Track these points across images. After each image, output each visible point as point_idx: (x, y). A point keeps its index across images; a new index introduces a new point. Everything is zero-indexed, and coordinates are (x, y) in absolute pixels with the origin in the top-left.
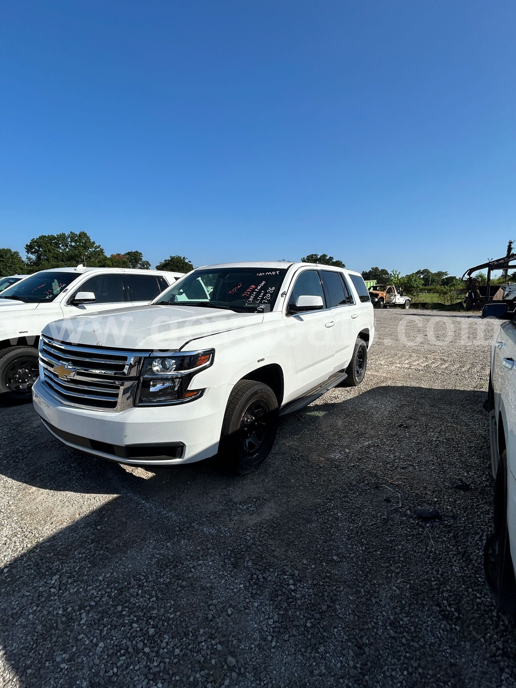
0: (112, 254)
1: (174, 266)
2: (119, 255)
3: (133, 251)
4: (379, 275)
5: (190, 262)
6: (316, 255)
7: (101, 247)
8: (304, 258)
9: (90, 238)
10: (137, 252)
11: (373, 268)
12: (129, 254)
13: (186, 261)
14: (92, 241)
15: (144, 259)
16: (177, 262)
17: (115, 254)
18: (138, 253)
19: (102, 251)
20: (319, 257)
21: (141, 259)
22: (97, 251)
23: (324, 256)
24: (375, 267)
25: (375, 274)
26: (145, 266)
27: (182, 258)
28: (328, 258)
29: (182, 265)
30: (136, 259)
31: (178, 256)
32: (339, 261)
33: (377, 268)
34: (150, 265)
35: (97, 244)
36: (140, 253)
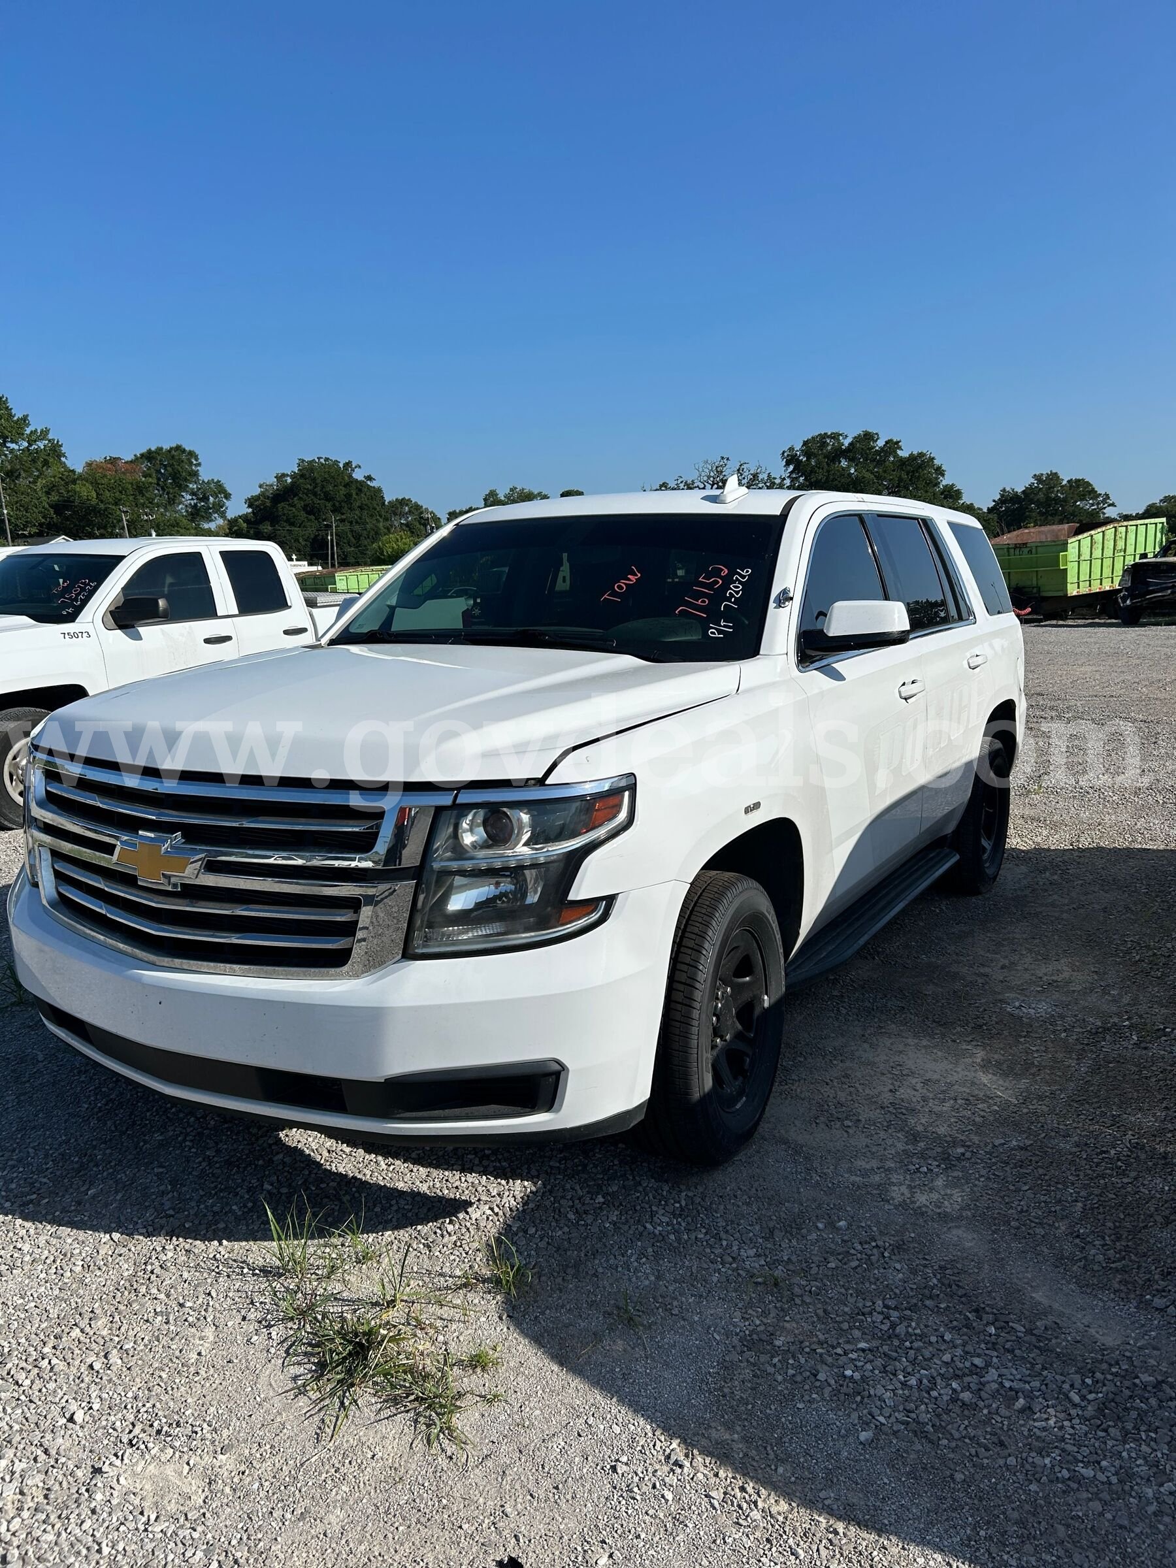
0: (88, 460)
1: (315, 494)
2: (113, 461)
3: (166, 447)
4: (1065, 500)
5: (369, 478)
6: (835, 436)
7: (50, 437)
8: (792, 449)
9: (10, 405)
10: (178, 448)
11: (1038, 478)
12: (149, 456)
13: (358, 475)
14: (18, 414)
15: (205, 474)
16: (325, 480)
17: (99, 457)
18: (184, 451)
19: (55, 451)
20: (846, 442)
21: (195, 474)
22: (37, 451)
23: (868, 437)
24: (1045, 471)
25: (1048, 499)
26: (211, 499)
27: (341, 465)
28: (881, 443)
29: (343, 491)
30: (175, 476)
31: (327, 459)
32: (921, 455)
33: (1054, 477)
34: (228, 496)
35: (35, 425)
36: (191, 454)
